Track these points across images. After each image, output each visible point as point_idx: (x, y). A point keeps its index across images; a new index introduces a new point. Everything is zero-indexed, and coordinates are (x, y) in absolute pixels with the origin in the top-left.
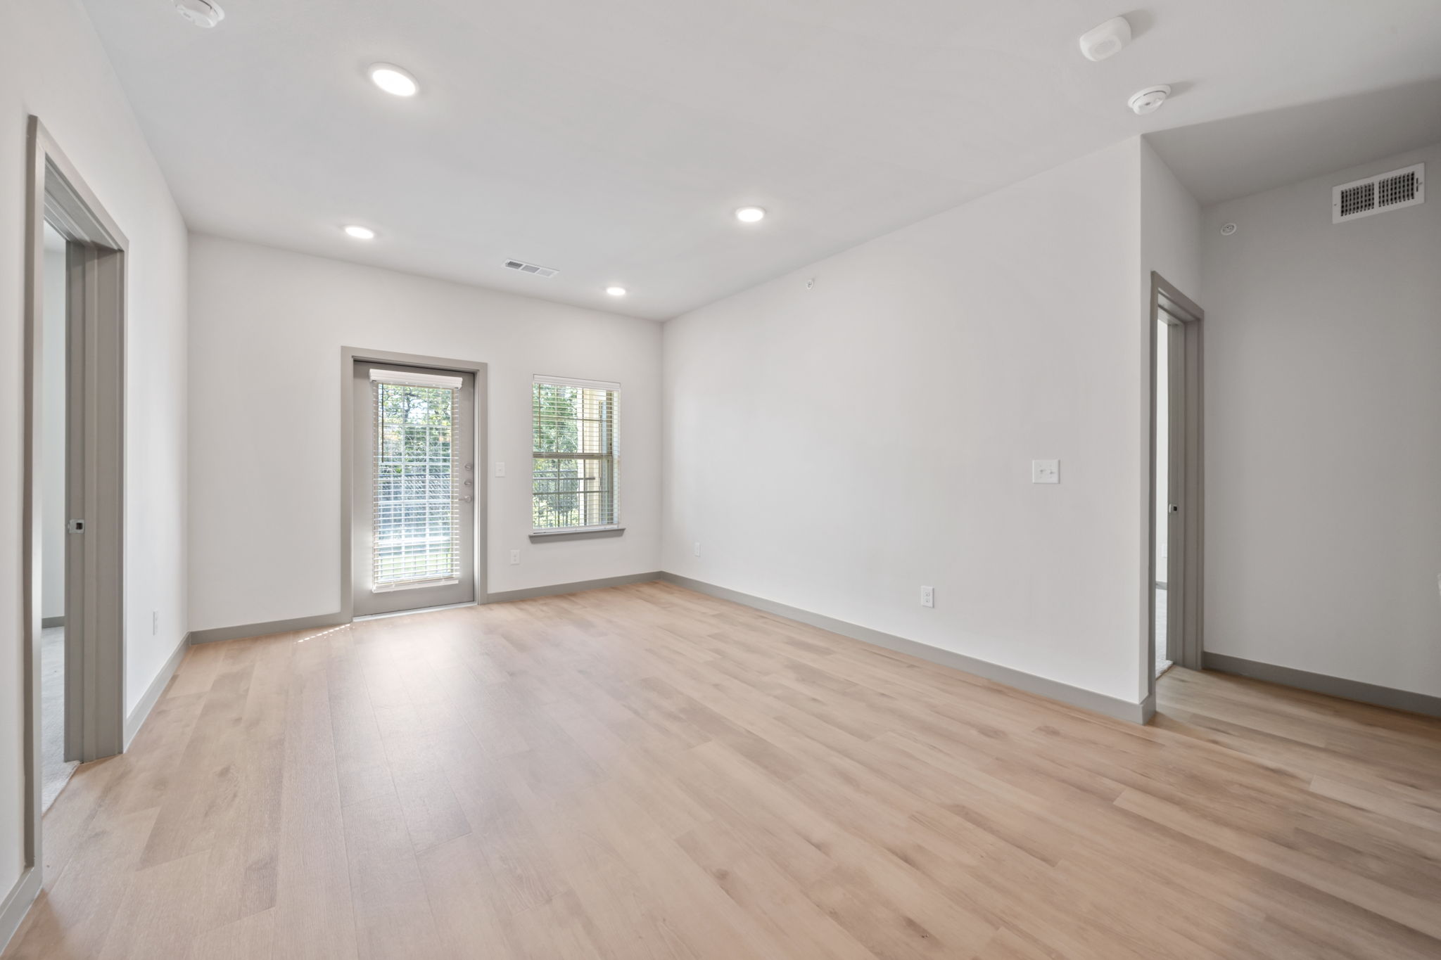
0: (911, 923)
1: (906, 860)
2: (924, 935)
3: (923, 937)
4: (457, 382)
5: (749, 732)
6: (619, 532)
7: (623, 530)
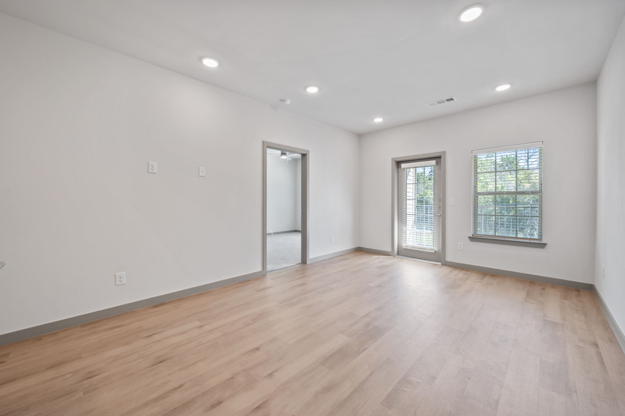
0: (220, 403)
1: (258, 408)
2: (213, 407)
3: (212, 406)
4: (433, 162)
5: (365, 349)
6: (543, 246)
7: (545, 244)
